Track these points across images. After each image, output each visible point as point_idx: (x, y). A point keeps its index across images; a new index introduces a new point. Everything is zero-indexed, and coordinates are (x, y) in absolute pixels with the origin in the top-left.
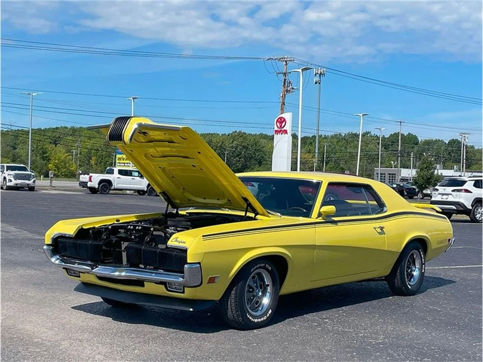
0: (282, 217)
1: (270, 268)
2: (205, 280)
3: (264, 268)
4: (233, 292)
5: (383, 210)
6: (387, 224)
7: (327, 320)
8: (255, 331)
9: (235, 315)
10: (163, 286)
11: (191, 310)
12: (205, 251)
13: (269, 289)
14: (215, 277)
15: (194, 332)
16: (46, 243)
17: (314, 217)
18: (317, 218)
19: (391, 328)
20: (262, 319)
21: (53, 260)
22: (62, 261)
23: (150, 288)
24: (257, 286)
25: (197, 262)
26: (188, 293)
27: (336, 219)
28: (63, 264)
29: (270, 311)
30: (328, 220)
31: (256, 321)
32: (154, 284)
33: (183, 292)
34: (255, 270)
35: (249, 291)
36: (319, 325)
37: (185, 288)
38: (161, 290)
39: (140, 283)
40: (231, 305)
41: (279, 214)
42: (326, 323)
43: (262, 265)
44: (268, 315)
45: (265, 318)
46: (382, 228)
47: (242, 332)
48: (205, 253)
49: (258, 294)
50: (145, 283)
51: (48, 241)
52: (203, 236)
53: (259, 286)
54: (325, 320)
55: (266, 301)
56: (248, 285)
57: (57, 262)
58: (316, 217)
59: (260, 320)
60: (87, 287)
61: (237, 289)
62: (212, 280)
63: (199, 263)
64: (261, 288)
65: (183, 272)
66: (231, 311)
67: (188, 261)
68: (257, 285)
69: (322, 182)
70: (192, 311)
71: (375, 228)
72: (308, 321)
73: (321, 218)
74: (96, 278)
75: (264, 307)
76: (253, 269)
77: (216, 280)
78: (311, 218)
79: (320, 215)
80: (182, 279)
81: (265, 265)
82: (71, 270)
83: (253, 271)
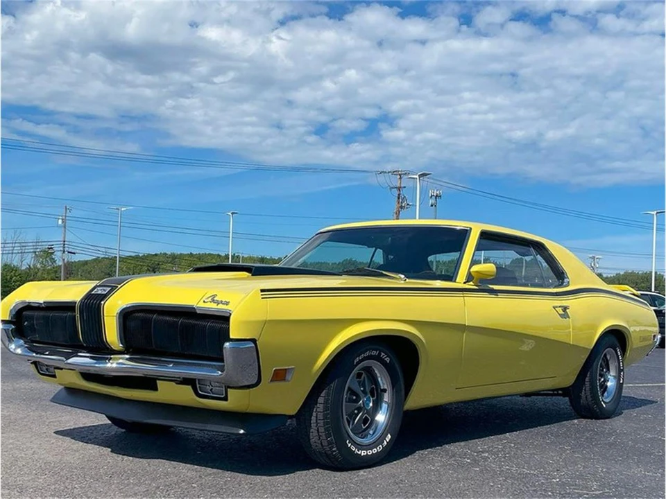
0: (407, 280)
1: (388, 360)
2: (267, 375)
3: (378, 358)
4: (321, 400)
5: (563, 283)
6: (573, 303)
7: (487, 455)
8: (361, 472)
9: (325, 443)
10: (190, 387)
11: (242, 432)
12: (263, 318)
13: (386, 397)
14: (286, 369)
15: (248, 474)
17: (460, 281)
18: (465, 283)
19: (603, 468)
20: (375, 451)
21: (12, 346)
22: (32, 349)
23: (168, 393)
24: (364, 391)
25: (248, 338)
26: (236, 401)
27: (496, 287)
28: (34, 354)
29: (389, 436)
30: (483, 285)
31: (363, 453)
32: (173, 383)
33: (226, 399)
34: (361, 361)
35: (350, 401)
36: (475, 462)
37: (229, 390)
38: (184, 396)
39: (149, 383)
40: (317, 423)
41: (403, 276)
42: (485, 459)
43: (374, 353)
44: (385, 443)
45: (380, 448)
46: (565, 308)
47: (338, 474)
48: (266, 322)
49: (368, 405)
50: (158, 381)
51: (5, 313)
52: (262, 291)
53: (368, 390)
54: (483, 455)
55: (381, 418)
56: (349, 389)
57: (19, 351)
58: (464, 281)
59: (370, 452)
60: (73, 396)
61: (328, 394)
62: (280, 376)
63: (254, 341)
64: (373, 396)
65: (222, 360)
66: (317, 435)
67: (231, 337)
68: (365, 389)
69: (471, 229)
70: (243, 434)
71: (554, 308)
72: (454, 456)
73: (471, 283)
74: (80, 376)
75: (379, 427)
76: (357, 359)
77: (288, 377)
78: (455, 281)
79: (470, 278)
80: (220, 373)
81: (380, 354)
82: (43, 365)
83: (358, 363)
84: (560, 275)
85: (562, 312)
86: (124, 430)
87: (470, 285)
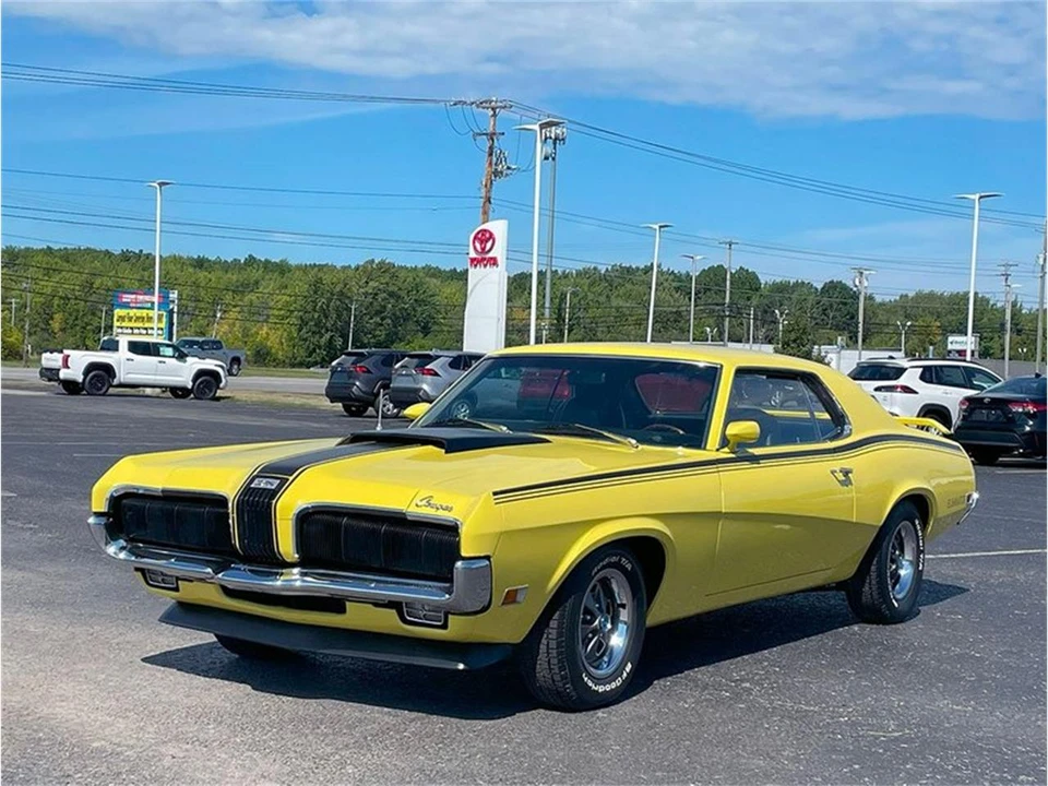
0: (641, 447)
1: (629, 567)
2: (497, 599)
3: (618, 566)
4: (554, 624)
5: (842, 431)
6: (855, 461)
7: (748, 685)
8: (600, 713)
9: (557, 678)
10: (394, 611)
11: (461, 666)
12: (498, 530)
13: (624, 615)
14: (517, 590)
15: (461, 718)
16: (94, 510)
17: (712, 449)
18: (718, 450)
19: (900, 700)
20: (613, 685)
21: (111, 550)
22: (132, 552)
23: (358, 617)
24: (600, 609)
25: (482, 555)
26: (457, 629)
27: (757, 451)
28: (133, 558)
29: (629, 665)
30: (741, 453)
31: (601, 689)
32: (370, 606)
33: (444, 627)
34: (599, 571)
35: (585, 622)
36: (737, 697)
37: (450, 616)
38: (388, 621)
39: (336, 604)
40: (548, 653)
41: (634, 441)
42: (749, 691)
43: (614, 559)
44: (625, 675)
45: (618, 682)
46: (846, 473)
47: (572, 716)
48: (502, 533)
49: (605, 626)
50: (347, 603)
51: (99, 503)
52: (495, 494)
53: (604, 607)
54: (744, 685)
55: (618, 641)
56: (586, 608)
57: (122, 555)
58: (717, 447)
59: (608, 688)
60: (188, 613)
61: (562, 616)
62: (511, 598)
63: (487, 558)
64: (608, 612)
65: (451, 580)
66: (546, 666)
67: (463, 554)
68: (600, 606)
69: (722, 366)
70: (463, 670)
71: (833, 472)
72: (706, 688)
73: (726, 449)
74: (221, 591)
75: (615, 654)
76: (596, 570)
77: (520, 597)
78: (705, 449)
79: (725, 442)
80: (447, 596)
81: (620, 560)
82: (154, 572)
83: (596, 574)
84: (839, 420)
85: (841, 477)
86: (237, 656)
87: (725, 453)
